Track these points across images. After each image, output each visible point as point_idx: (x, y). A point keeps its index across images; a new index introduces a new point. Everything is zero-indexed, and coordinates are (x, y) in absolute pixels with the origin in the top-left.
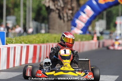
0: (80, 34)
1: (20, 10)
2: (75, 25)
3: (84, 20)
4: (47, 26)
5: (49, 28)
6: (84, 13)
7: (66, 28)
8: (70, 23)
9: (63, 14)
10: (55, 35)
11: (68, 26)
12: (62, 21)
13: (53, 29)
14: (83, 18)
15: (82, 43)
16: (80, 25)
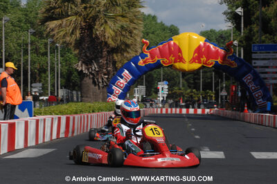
1: (48, 76)
2: (111, 92)
3: (122, 85)
4: (79, 93)
5: (82, 97)
6: (122, 77)
7: (101, 96)
8: (105, 90)
9: (98, 79)
10: (89, 104)
11: (103, 92)
12: (97, 87)
13: (87, 97)
14: (121, 83)
16: (117, 92)
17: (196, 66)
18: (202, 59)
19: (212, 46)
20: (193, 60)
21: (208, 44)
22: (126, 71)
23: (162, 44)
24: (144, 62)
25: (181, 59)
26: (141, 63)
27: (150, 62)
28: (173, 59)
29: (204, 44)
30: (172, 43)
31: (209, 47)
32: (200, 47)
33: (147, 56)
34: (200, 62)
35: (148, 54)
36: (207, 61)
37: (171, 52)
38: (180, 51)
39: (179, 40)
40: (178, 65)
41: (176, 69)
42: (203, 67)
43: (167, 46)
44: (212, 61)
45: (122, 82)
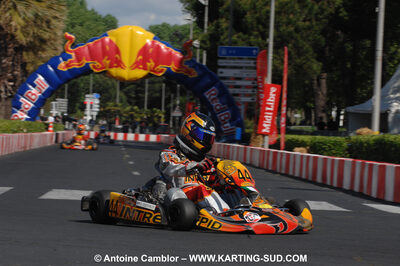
0: (27, 119)
2: (18, 106)
3: (33, 97)
6: (34, 86)
7: (3, 111)
8: (9, 103)
11: (6, 106)
14: (33, 95)
15: (29, 134)
16: (27, 106)
17: (140, 73)
18: (149, 64)
19: (163, 46)
20: (136, 65)
21: (158, 43)
22: (41, 77)
23: (92, 40)
24: (67, 66)
25: (119, 63)
26: (62, 66)
27: (76, 65)
28: (108, 62)
29: (153, 42)
30: (107, 39)
31: (159, 47)
32: (145, 48)
33: (70, 57)
34: (145, 68)
35: (73, 54)
36: (155, 66)
37: (105, 53)
38: (118, 51)
39: (116, 36)
40: (114, 71)
41: (111, 77)
42: (149, 75)
43: (100, 44)
44: (162, 67)
45: (34, 93)
